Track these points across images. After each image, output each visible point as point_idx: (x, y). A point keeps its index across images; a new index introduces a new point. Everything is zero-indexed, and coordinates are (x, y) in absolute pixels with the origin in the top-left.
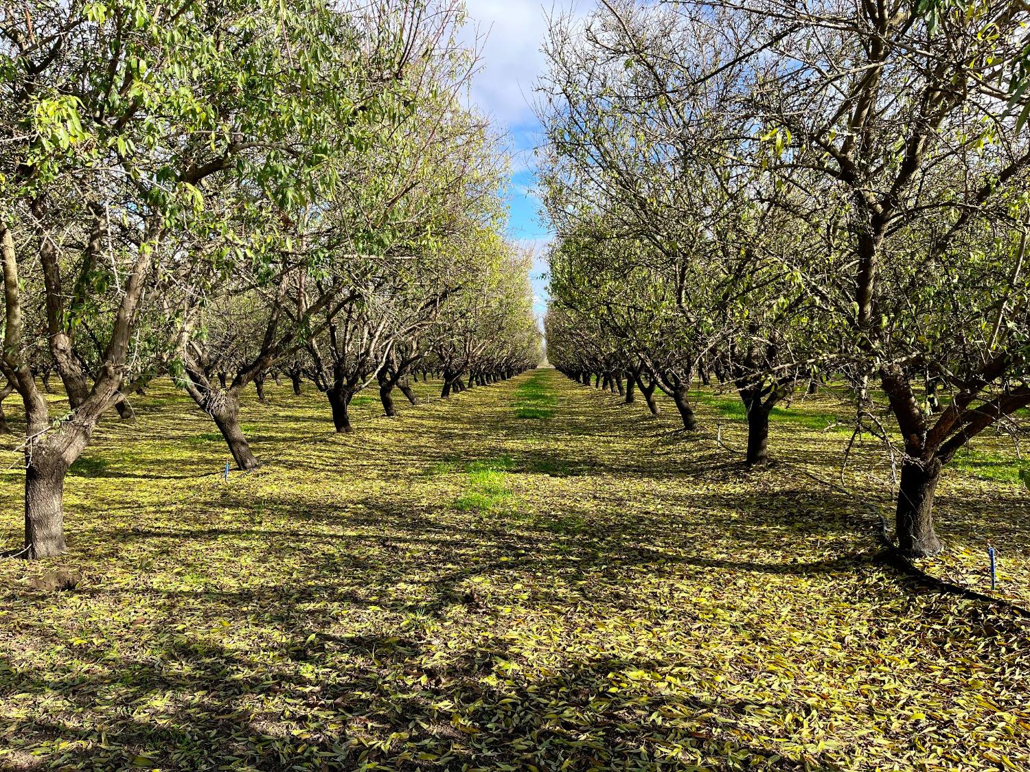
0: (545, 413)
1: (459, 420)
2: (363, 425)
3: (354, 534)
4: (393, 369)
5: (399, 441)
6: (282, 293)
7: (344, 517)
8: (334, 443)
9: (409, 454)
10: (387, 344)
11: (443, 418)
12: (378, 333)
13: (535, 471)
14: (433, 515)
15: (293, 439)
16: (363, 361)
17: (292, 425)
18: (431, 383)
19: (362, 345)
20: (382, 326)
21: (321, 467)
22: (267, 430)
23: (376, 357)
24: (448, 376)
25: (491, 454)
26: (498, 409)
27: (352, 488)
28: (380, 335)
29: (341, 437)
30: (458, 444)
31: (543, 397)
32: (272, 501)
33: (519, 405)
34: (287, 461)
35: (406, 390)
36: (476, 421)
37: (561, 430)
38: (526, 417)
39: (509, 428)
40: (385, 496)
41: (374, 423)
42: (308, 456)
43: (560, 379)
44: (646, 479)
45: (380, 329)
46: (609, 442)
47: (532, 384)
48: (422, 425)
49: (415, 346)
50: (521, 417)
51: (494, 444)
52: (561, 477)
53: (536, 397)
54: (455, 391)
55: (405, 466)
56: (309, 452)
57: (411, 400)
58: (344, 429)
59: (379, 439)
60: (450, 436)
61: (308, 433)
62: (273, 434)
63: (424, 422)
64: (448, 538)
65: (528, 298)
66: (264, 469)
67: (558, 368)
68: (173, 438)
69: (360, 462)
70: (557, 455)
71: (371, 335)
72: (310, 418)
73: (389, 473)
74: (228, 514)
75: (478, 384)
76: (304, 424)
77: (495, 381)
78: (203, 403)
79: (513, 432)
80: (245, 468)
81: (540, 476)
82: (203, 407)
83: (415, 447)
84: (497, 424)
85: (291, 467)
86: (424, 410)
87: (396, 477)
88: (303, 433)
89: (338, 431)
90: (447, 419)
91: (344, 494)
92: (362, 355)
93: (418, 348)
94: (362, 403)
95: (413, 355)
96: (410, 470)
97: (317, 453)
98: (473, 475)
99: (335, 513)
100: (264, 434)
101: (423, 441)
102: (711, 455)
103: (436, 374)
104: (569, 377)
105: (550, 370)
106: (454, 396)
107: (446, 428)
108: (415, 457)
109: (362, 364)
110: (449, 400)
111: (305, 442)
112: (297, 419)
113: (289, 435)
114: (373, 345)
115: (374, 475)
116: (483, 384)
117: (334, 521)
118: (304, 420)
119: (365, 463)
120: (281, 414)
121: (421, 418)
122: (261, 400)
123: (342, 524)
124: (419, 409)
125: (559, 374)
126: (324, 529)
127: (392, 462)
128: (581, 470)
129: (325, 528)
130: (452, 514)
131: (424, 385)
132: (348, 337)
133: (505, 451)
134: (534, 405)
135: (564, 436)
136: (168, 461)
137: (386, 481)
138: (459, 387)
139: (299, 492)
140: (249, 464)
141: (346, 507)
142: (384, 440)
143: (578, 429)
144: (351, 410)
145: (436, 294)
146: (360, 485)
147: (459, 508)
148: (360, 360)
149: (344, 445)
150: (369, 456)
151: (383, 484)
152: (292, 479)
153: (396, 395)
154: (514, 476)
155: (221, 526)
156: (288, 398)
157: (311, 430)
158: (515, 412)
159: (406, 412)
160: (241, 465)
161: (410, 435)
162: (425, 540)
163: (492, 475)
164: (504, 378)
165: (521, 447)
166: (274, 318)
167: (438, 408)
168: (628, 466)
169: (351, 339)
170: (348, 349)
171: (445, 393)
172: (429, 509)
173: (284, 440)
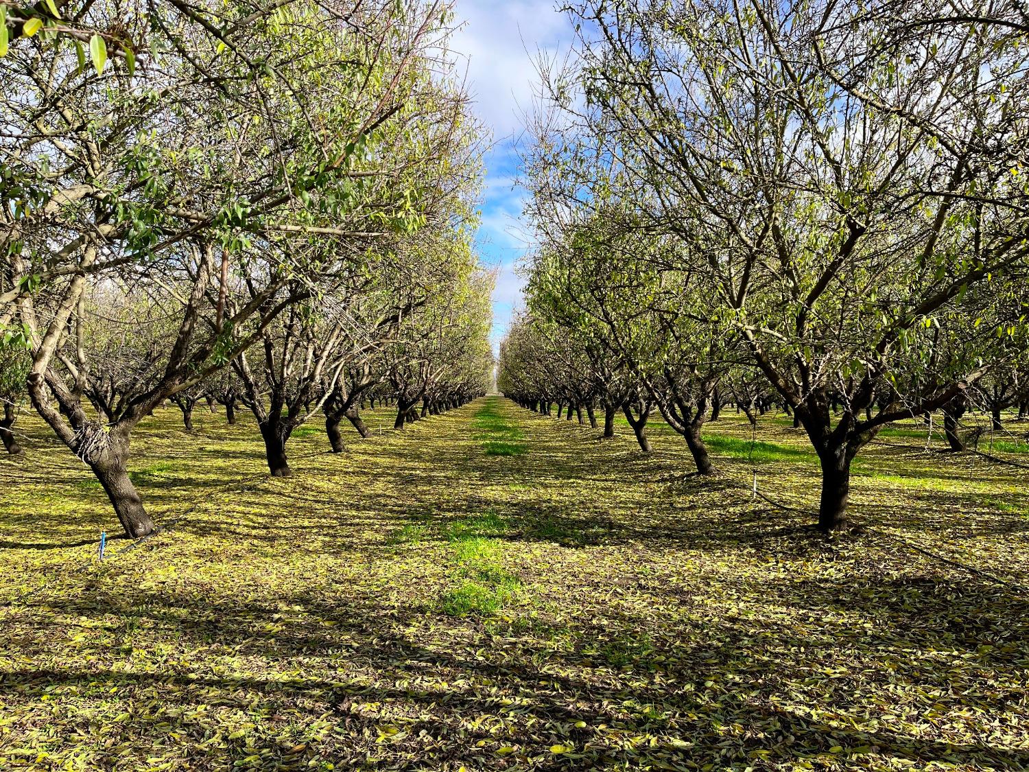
0: (516, 448)
1: (418, 457)
2: (303, 464)
3: (284, 677)
4: (341, 397)
5: (350, 487)
6: (198, 295)
7: (268, 635)
8: (266, 491)
9: (365, 508)
10: (337, 367)
11: (400, 455)
12: (326, 353)
13: (539, 539)
14: (412, 630)
15: (215, 483)
16: (307, 387)
17: (220, 462)
18: (378, 411)
19: (305, 368)
20: (331, 344)
21: (246, 531)
22: (187, 469)
23: (322, 383)
24: (403, 405)
25: (470, 508)
26: (462, 443)
27: (286, 570)
28: (328, 356)
29: (276, 483)
30: (423, 493)
31: (506, 428)
32: (161, 599)
33: (484, 438)
34: (199, 521)
35: (355, 421)
36: (439, 457)
37: (543, 472)
38: (497, 454)
39: (481, 469)
40: (335, 586)
41: (319, 461)
42: (229, 514)
43: (511, 407)
44: (693, 552)
45: (328, 348)
46: (610, 489)
47: (485, 412)
48: (376, 465)
49: (367, 371)
50: (490, 453)
51: (470, 492)
52: (577, 547)
53: (499, 429)
54: (410, 421)
55: (359, 527)
56: (232, 506)
57: (361, 432)
58: (279, 472)
59: (324, 485)
60: (410, 480)
61: (237, 473)
62: (193, 476)
63: (378, 460)
64: (445, 685)
65: (488, 321)
66: (164, 537)
67: (508, 395)
68: (63, 482)
69: (300, 522)
70: (555, 509)
71: (317, 358)
72: (244, 454)
73: (339, 541)
74: (80, 631)
75: (431, 414)
76: (235, 461)
77: (448, 409)
78: (74, 444)
79: (487, 475)
80: (136, 536)
81: (547, 546)
82: (75, 450)
83: (370, 497)
84: (465, 463)
85: (203, 530)
86: (376, 444)
87: (349, 547)
88: (231, 473)
89: (273, 473)
90: (405, 456)
91: (273, 581)
92: (305, 379)
93: (370, 373)
94: (305, 435)
95: (365, 381)
96: (367, 535)
97: (241, 508)
98: (455, 546)
99: (258, 625)
100: (182, 475)
101: (379, 487)
102: (754, 512)
103: (384, 401)
104: (523, 406)
105: (500, 397)
106: (408, 427)
107: (405, 468)
108: (372, 513)
109: (305, 391)
110: (404, 431)
111: (228, 490)
112: (226, 455)
113: (213, 477)
114: (319, 367)
115: (318, 544)
116: (437, 413)
117: (255, 644)
118: (235, 455)
119: (306, 524)
120: (209, 448)
121: (374, 454)
122: (188, 429)
123: (266, 651)
124: (370, 442)
125: (510, 402)
126: (236, 665)
127: (343, 521)
128: (597, 535)
129: (237, 662)
130: (442, 627)
131: (372, 413)
132: (288, 357)
133: (487, 503)
134: (501, 439)
135: (551, 480)
136: (41, 517)
137: (336, 554)
138: (413, 417)
139: (206, 579)
140: (141, 530)
141: (276, 611)
142: (331, 485)
143: (564, 471)
144: (291, 444)
145: (398, 308)
146: (299, 563)
147: (449, 611)
148: (302, 386)
149: (280, 494)
150: (311, 512)
151: (331, 561)
152: (200, 554)
153: (344, 426)
154: (512, 546)
155: (63, 661)
156: (220, 428)
157: (241, 471)
158: (483, 446)
159: (354, 447)
160: (130, 532)
161: (364, 478)
162: (405, 694)
163: (482, 544)
164: (455, 406)
165: (505, 497)
166: (186, 329)
167: (392, 441)
168: (654, 528)
169: (291, 360)
170: (287, 372)
171: (399, 423)
172: (404, 616)
173: (206, 484)
